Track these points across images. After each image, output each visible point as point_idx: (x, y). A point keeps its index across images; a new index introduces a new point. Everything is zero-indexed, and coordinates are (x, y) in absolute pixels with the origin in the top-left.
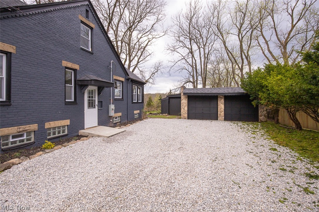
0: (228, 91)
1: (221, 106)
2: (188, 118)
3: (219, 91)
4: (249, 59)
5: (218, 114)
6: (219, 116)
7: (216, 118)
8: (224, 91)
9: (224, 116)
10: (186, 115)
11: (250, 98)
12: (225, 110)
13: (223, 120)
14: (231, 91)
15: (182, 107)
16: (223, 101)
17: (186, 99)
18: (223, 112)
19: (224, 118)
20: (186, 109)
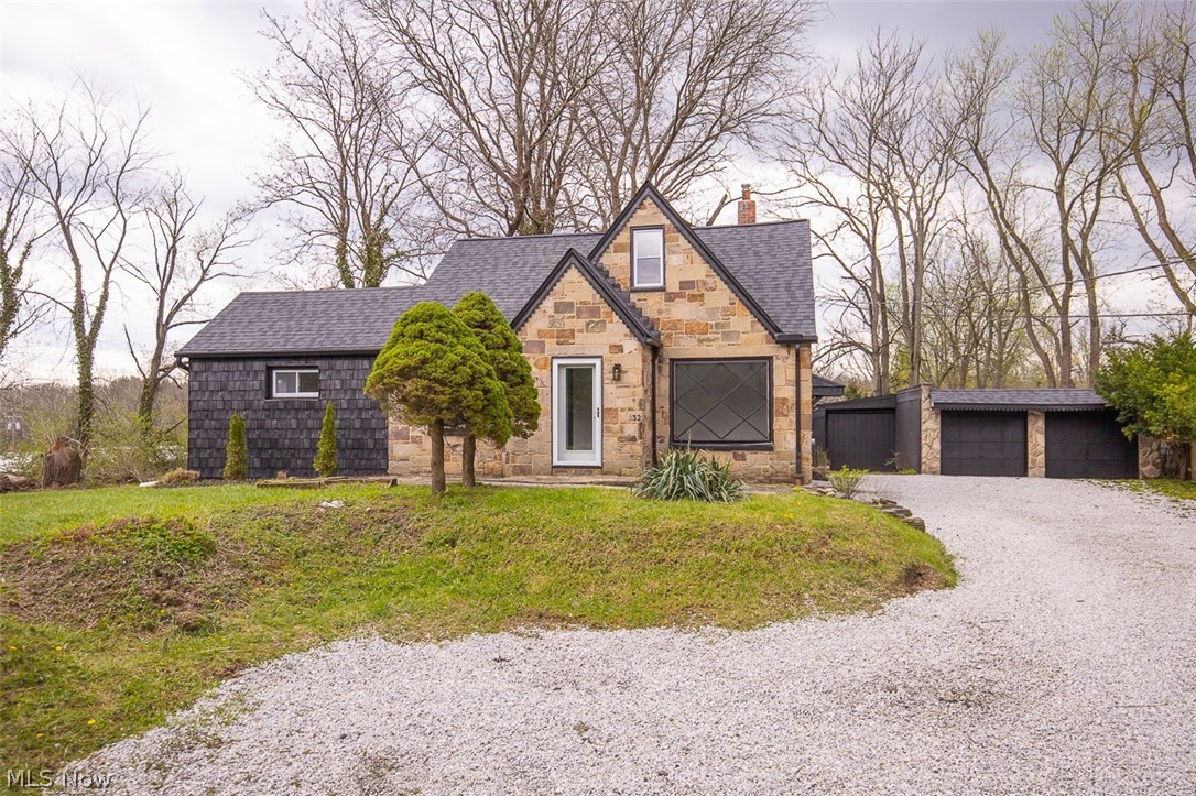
0: (1057, 399)
1: (1037, 438)
2: (944, 472)
3: (1033, 400)
4: (1088, 267)
5: (1029, 461)
6: (1030, 465)
7: (1023, 471)
8: (1048, 400)
9: (1043, 464)
10: (937, 465)
11: (1118, 419)
12: (1046, 448)
13: (1043, 474)
14: (1067, 400)
15: (923, 442)
16: (1041, 424)
17: (937, 418)
18: (1043, 455)
19: (1044, 470)
20: (937, 445)
